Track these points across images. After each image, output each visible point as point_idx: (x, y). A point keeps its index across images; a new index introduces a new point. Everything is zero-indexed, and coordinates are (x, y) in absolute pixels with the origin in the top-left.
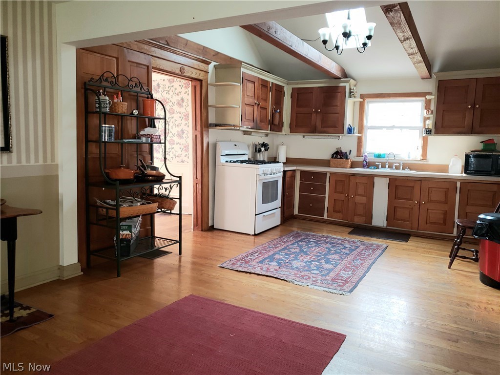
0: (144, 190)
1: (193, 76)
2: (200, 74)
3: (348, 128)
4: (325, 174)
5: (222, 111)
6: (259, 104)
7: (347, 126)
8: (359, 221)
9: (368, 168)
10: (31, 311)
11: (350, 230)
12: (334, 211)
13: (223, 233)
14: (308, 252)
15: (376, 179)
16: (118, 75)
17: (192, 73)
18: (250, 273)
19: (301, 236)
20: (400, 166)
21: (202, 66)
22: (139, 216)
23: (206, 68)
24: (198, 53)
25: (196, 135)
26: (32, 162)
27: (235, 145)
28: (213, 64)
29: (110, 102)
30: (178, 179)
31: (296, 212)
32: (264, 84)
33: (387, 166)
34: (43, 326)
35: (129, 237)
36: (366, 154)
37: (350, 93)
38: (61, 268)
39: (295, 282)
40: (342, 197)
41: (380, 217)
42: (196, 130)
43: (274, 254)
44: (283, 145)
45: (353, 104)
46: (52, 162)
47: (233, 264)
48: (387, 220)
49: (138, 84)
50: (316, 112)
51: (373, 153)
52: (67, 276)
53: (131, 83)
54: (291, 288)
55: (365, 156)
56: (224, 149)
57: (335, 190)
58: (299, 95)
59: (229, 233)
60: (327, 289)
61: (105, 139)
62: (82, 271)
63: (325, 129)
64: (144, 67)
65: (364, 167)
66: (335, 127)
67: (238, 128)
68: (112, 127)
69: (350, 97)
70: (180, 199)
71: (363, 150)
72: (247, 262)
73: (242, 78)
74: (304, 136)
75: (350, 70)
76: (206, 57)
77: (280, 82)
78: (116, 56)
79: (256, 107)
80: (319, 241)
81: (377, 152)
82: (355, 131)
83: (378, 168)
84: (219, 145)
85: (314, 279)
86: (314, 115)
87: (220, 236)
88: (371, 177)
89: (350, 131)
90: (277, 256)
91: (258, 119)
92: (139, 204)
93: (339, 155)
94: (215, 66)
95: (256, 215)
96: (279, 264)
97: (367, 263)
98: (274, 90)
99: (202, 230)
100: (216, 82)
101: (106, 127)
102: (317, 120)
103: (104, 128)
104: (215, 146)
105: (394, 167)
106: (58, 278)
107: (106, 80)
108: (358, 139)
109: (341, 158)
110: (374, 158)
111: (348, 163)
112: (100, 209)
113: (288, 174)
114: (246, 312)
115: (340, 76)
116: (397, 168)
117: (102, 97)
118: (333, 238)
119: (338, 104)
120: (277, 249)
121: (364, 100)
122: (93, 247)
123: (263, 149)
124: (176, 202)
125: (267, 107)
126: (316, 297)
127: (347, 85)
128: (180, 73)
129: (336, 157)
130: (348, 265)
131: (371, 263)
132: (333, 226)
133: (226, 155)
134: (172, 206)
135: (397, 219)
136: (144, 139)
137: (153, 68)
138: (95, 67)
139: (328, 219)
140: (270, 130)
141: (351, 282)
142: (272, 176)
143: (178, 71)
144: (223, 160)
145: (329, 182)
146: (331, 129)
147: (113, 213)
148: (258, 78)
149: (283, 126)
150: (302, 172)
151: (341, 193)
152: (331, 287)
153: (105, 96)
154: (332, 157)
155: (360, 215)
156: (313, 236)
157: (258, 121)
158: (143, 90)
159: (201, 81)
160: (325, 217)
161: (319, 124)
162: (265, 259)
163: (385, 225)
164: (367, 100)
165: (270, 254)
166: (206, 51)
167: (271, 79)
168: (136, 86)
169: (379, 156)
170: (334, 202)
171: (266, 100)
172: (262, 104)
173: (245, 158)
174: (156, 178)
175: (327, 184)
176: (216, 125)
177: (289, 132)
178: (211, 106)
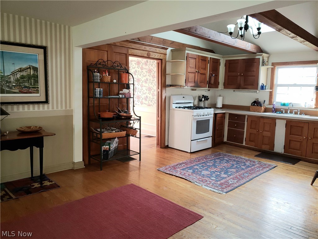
0: (117, 124)
1: (156, 57)
2: (161, 56)
3: (262, 86)
4: (244, 116)
5: (175, 77)
6: (199, 72)
7: (260, 84)
8: (265, 148)
9: (275, 113)
10: (52, 183)
11: (257, 153)
12: (250, 141)
13: (172, 150)
14: (217, 166)
15: (277, 121)
16: (108, 61)
17: (156, 56)
18: (172, 175)
19: (221, 155)
20: (298, 112)
21: (163, 51)
22: (115, 138)
23: (165, 52)
24: (160, 43)
25: (158, 92)
26: (59, 108)
27: (184, 97)
28: (170, 49)
29: (100, 76)
30: (139, 118)
31: (225, 139)
32: (204, 59)
33: (289, 112)
34: (53, 191)
35: (108, 149)
36: (274, 103)
37: (263, 62)
38: (74, 163)
39: (196, 183)
40: (255, 131)
41: (279, 146)
42: (158, 89)
43: (194, 166)
44: (220, 96)
45: (267, 69)
46: (69, 108)
47: (166, 169)
48: (284, 149)
49: (119, 65)
50: (240, 75)
51: (280, 103)
52: (76, 167)
53: (114, 64)
54: (191, 186)
55: (273, 105)
56: (175, 100)
57: (250, 127)
58: (230, 65)
59: (176, 151)
60: (212, 189)
61: (97, 96)
62: (84, 166)
63: (246, 86)
64: (124, 55)
65: (273, 112)
66: (253, 85)
67: (183, 87)
68: (101, 90)
69: (263, 65)
70: (140, 129)
71: (273, 100)
72: (175, 168)
73: (186, 57)
74: (234, 91)
75: (264, 47)
76: (165, 45)
77: (217, 56)
78: (107, 50)
79: (196, 74)
80: (230, 160)
81: (283, 102)
82: (267, 88)
83: (282, 113)
84: (172, 97)
85: (209, 183)
86: (239, 77)
87: (170, 152)
88: (274, 120)
89: (262, 88)
90: (196, 167)
91: (199, 81)
92: (114, 131)
93: (257, 103)
94: (171, 50)
95: (191, 140)
96: (194, 172)
97: (252, 176)
98: (211, 62)
99: (161, 148)
100: (172, 60)
101: (98, 90)
102: (241, 80)
103: (97, 90)
104: (170, 98)
105: (294, 113)
106: (72, 168)
107: (100, 64)
108: (270, 93)
109: (257, 106)
110: (280, 106)
111: (262, 109)
112: (94, 134)
113: (218, 116)
114: (154, 196)
115: (255, 52)
116: (296, 113)
117: (96, 74)
118: (242, 158)
119: (255, 70)
120: (199, 163)
121: (274, 67)
122: (92, 153)
123: (203, 99)
124: (137, 131)
125: (206, 73)
126: (202, 193)
127: (261, 57)
128: (147, 56)
129: (254, 105)
130: (238, 176)
131: (255, 176)
132: (248, 150)
133: (176, 103)
134: (134, 133)
135: (291, 149)
136: (121, 96)
137: (130, 55)
138: (94, 57)
139: (246, 145)
140: (208, 88)
141: (232, 187)
142: (205, 117)
143: (146, 55)
144: (174, 106)
145: (247, 122)
146: (249, 87)
147: (99, 136)
148: (199, 55)
149: (219, 84)
150: (230, 114)
151: (255, 129)
152: (216, 188)
153: (97, 73)
154: (252, 105)
155: (266, 144)
156: (228, 156)
157: (198, 83)
158: (122, 68)
159: (161, 60)
160: (244, 144)
161: (242, 83)
162: (187, 168)
163: (283, 152)
164: (277, 67)
165: (192, 165)
166: (165, 42)
167: (209, 55)
168: (118, 66)
169: (284, 105)
170: (250, 134)
171: (205, 69)
172: (202, 71)
173: (192, 105)
174: (126, 117)
175: (246, 123)
176: (171, 86)
177: (223, 89)
178: (167, 74)
